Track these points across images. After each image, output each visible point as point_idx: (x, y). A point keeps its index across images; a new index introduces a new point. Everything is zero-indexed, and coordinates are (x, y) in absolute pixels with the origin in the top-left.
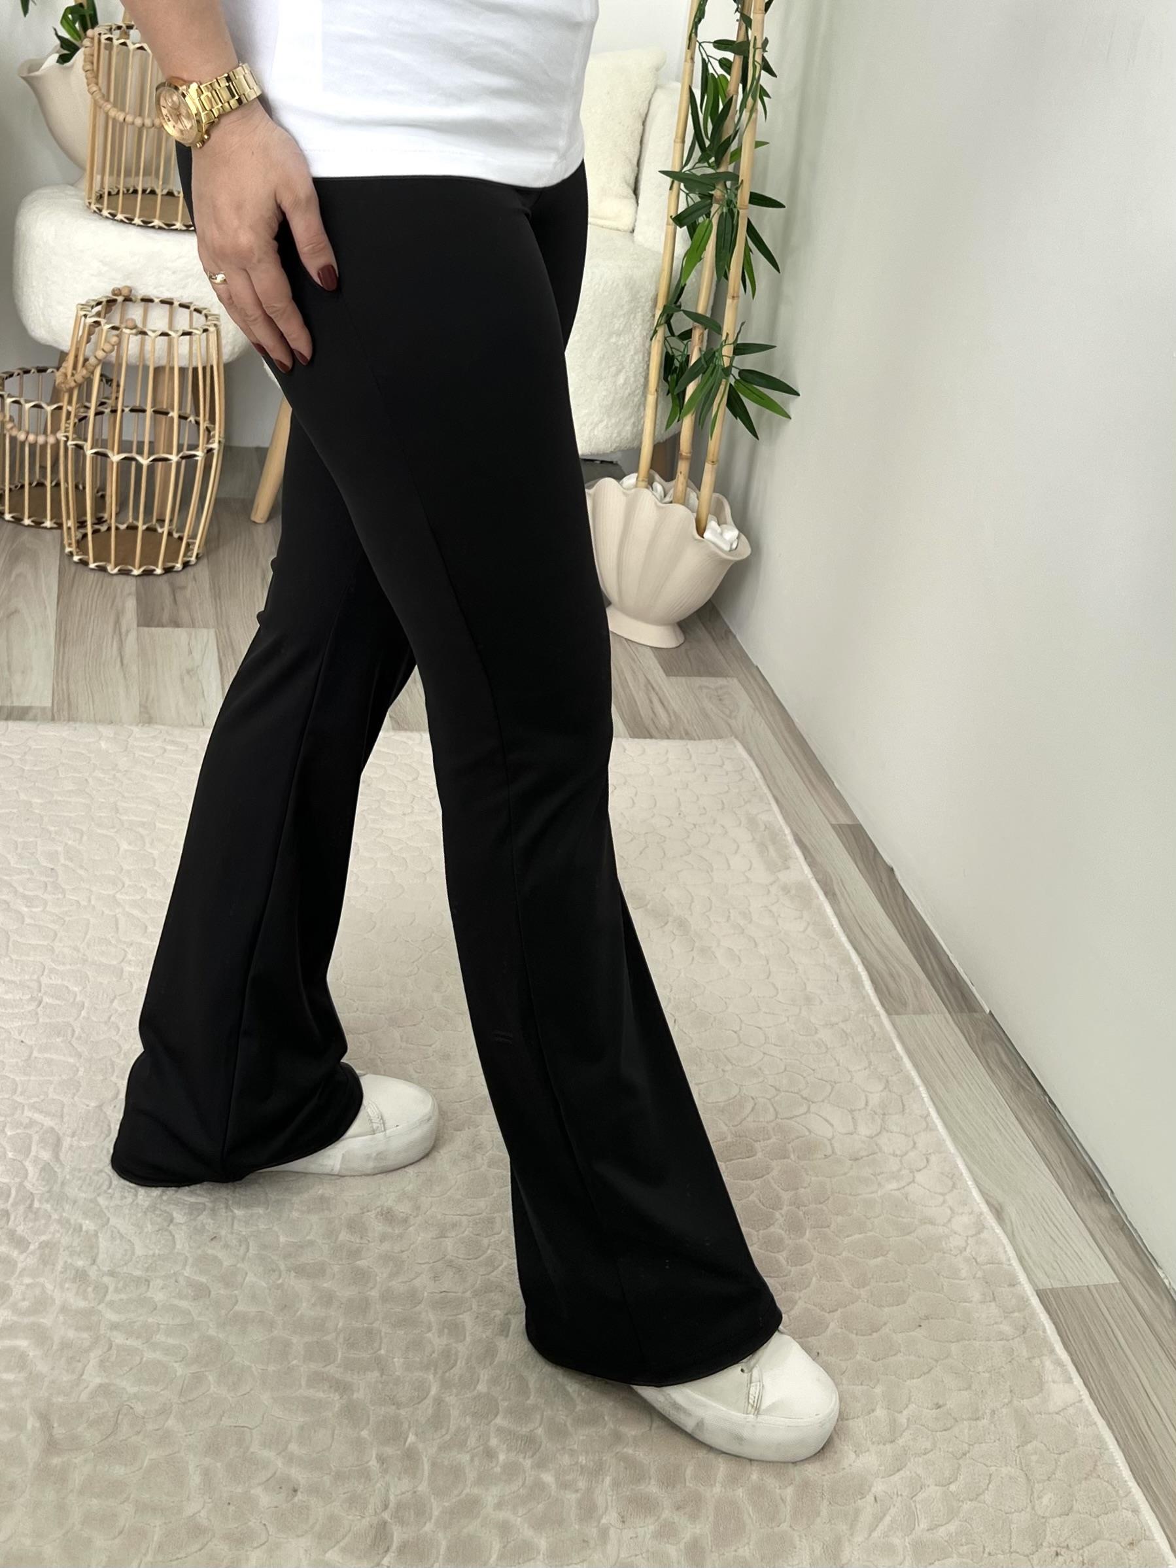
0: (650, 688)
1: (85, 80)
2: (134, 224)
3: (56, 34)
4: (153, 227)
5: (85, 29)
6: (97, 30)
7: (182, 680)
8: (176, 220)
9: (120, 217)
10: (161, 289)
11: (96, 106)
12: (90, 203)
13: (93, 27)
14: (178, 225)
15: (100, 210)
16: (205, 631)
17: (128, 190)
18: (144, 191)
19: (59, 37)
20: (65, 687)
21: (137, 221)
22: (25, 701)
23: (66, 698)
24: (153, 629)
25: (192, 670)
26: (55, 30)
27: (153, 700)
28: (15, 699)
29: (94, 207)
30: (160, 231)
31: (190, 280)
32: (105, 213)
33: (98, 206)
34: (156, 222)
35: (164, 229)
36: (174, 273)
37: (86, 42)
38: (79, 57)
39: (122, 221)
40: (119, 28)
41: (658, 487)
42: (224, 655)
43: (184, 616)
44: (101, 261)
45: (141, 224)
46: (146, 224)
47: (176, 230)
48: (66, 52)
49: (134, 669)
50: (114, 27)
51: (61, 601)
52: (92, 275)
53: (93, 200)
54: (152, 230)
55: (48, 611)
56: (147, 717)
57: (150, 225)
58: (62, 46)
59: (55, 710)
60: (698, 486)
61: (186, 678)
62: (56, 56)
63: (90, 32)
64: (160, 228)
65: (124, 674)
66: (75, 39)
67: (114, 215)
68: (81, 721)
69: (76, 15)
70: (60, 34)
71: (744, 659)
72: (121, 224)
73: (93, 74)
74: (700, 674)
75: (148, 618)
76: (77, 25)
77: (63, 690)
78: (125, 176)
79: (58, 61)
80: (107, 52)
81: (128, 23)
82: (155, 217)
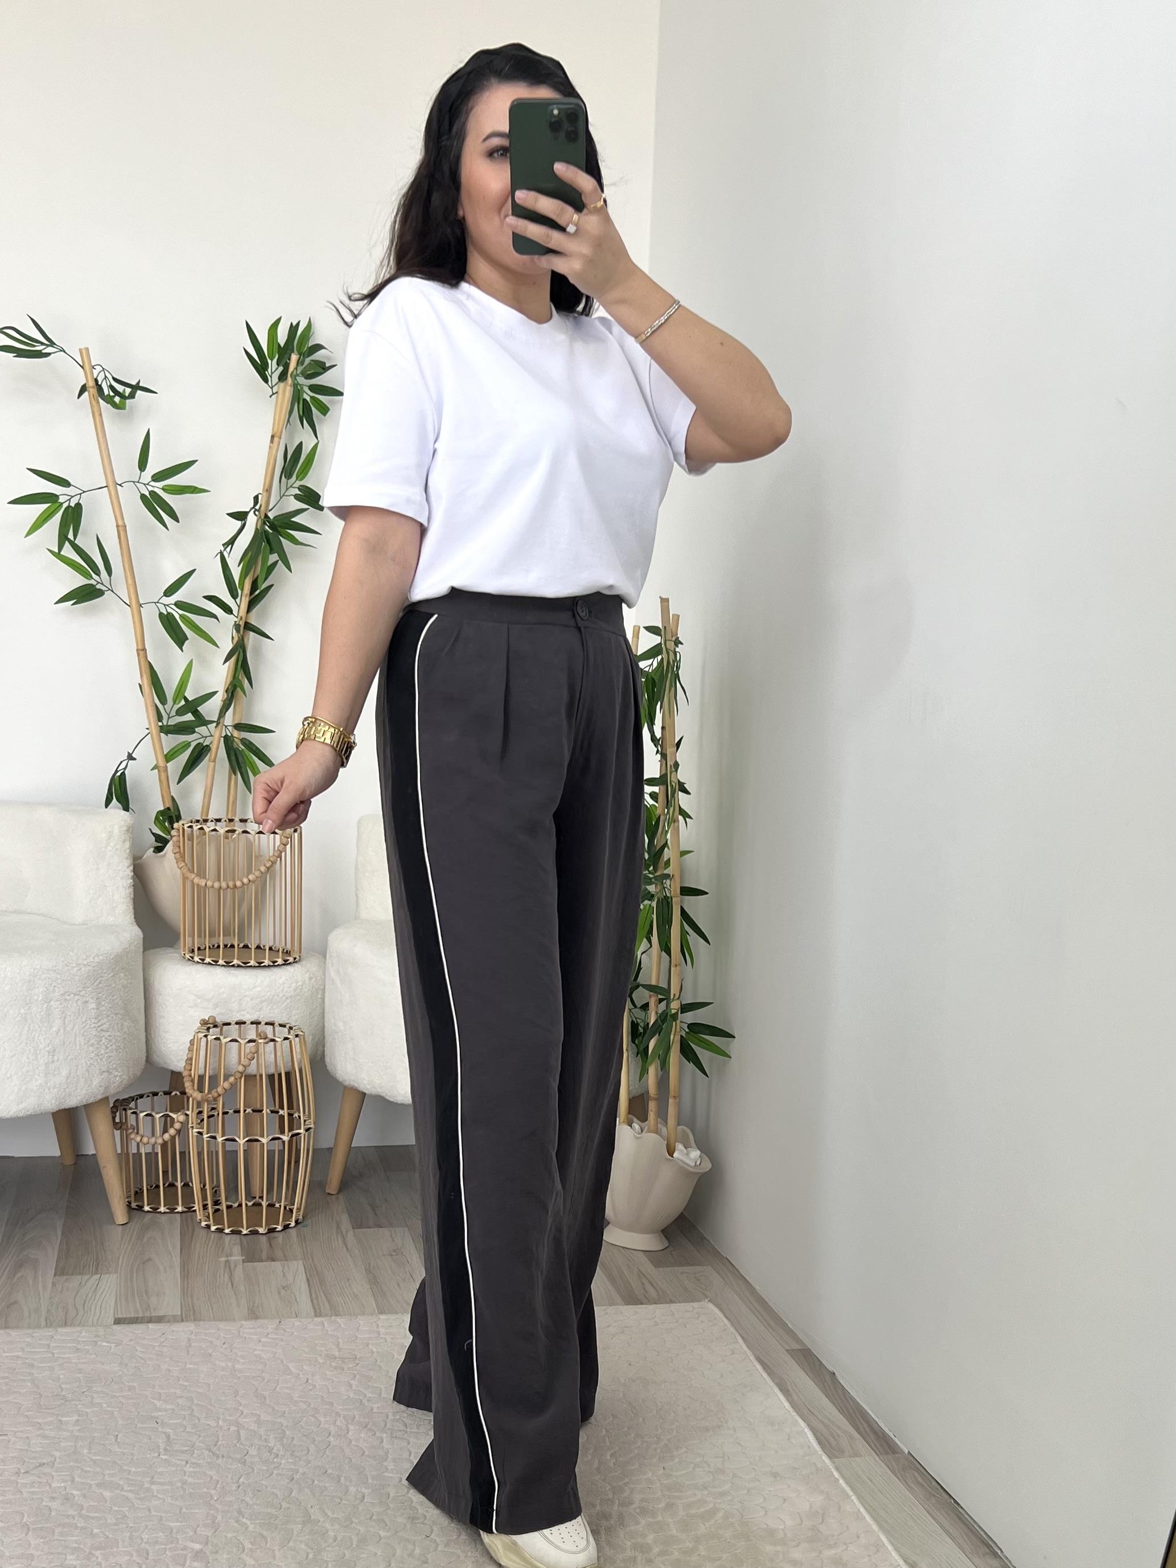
0: (641, 1275)
1: (175, 861)
2: (219, 965)
3: (151, 832)
4: (233, 966)
5: (171, 823)
6: (181, 822)
7: (279, 1293)
8: (251, 959)
9: (208, 960)
10: (243, 1012)
11: (185, 878)
12: (184, 954)
13: (178, 822)
14: (252, 963)
15: (192, 958)
16: (295, 1262)
17: (213, 946)
18: (226, 946)
19: (154, 834)
20: (190, 1303)
21: (221, 962)
22: (161, 1313)
23: (191, 1308)
24: (255, 1263)
25: (286, 1286)
26: (150, 829)
27: (258, 1306)
28: (152, 1311)
29: (187, 956)
30: (239, 969)
31: (264, 1004)
32: (196, 959)
33: (191, 955)
34: (235, 962)
35: (242, 966)
36: (252, 999)
37: (173, 832)
38: (169, 847)
39: (209, 964)
40: (198, 821)
41: (636, 1126)
42: (310, 1276)
43: (279, 1254)
44: (196, 995)
45: (225, 964)
46: (228, 964)
47: (251, 966)
48: (160, 845)
49: (242, 1288)
50: (194, 821)
51: (183, 1251)
52: (190, 1007)
53: (187, 952)
54: (233, 968)
55: (174, 1259)
56: (253, 1314)
57: (231, 964)
58: (156, 841)
59: (184, 1316)
60: (665, 1121)
61: (283, 1292)
62: (152, 849)
63: (176, 825)
64: (239, 966)
65: (235, 1293)
66: (166, 834)
67: (203, 960)
68: (204, 1321)
69: (165, 817)
70: (154, 832)
71: (717, 1254)
72: (209, 966)
73: (181, 856)
74: (681, 1265)
75: (251, 1256)
76: (166, 824)
77: (188, 1304)
78: (210, 936)
79: (154, 852)
80: (190, 842)
81: (204, 818)
82: (234, 959)
